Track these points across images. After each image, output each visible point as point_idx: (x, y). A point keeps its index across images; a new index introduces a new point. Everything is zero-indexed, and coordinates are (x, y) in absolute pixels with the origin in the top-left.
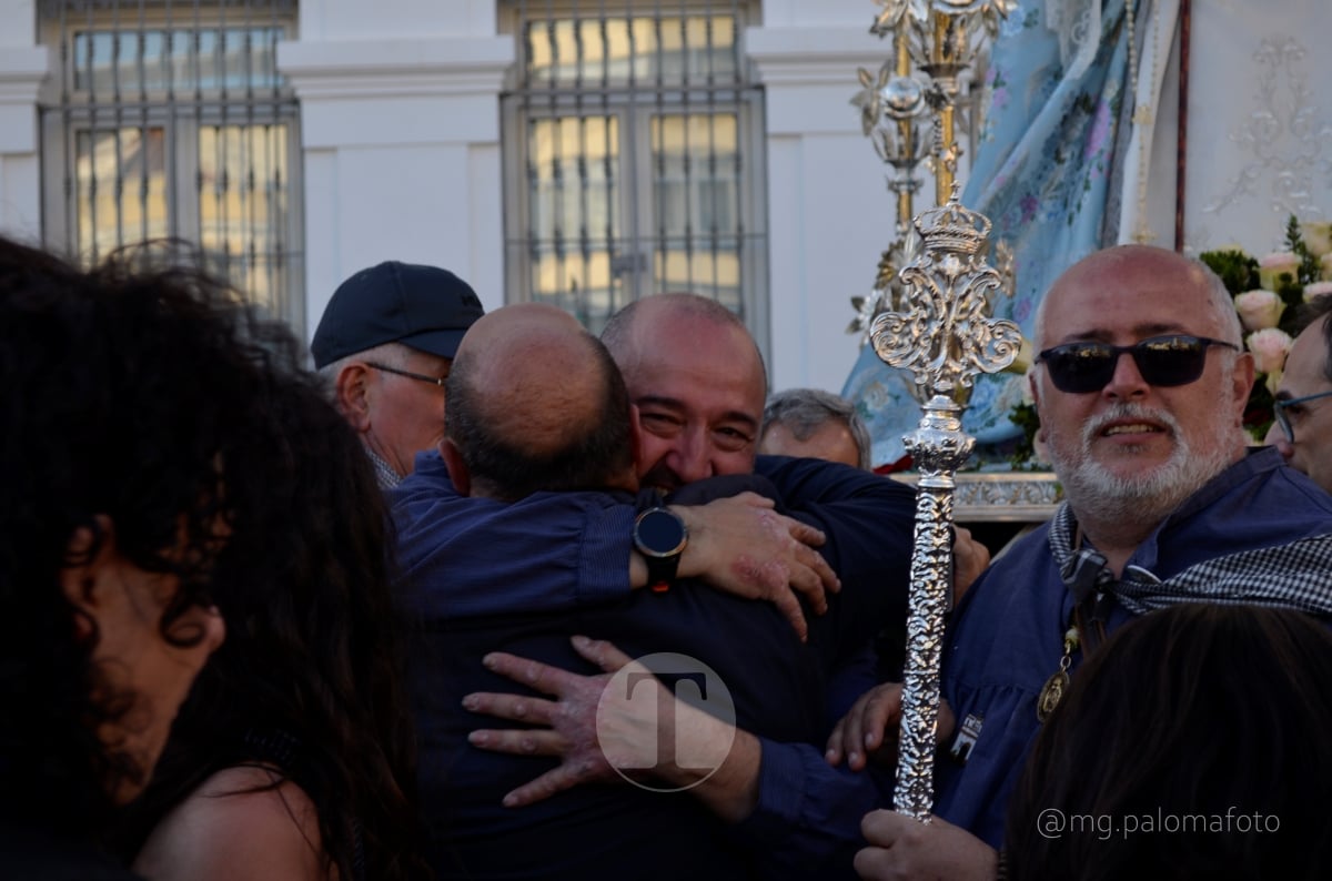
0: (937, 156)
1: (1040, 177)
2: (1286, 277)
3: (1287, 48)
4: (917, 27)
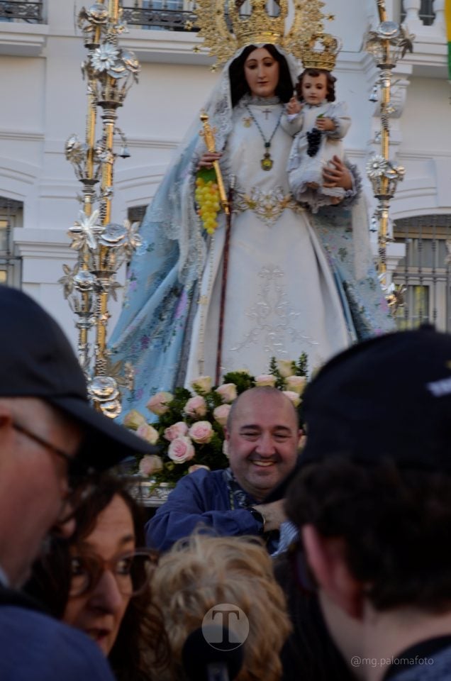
0: (97, 317)
1: (151, 327)
3: (275, 271)
4: (90, 250)
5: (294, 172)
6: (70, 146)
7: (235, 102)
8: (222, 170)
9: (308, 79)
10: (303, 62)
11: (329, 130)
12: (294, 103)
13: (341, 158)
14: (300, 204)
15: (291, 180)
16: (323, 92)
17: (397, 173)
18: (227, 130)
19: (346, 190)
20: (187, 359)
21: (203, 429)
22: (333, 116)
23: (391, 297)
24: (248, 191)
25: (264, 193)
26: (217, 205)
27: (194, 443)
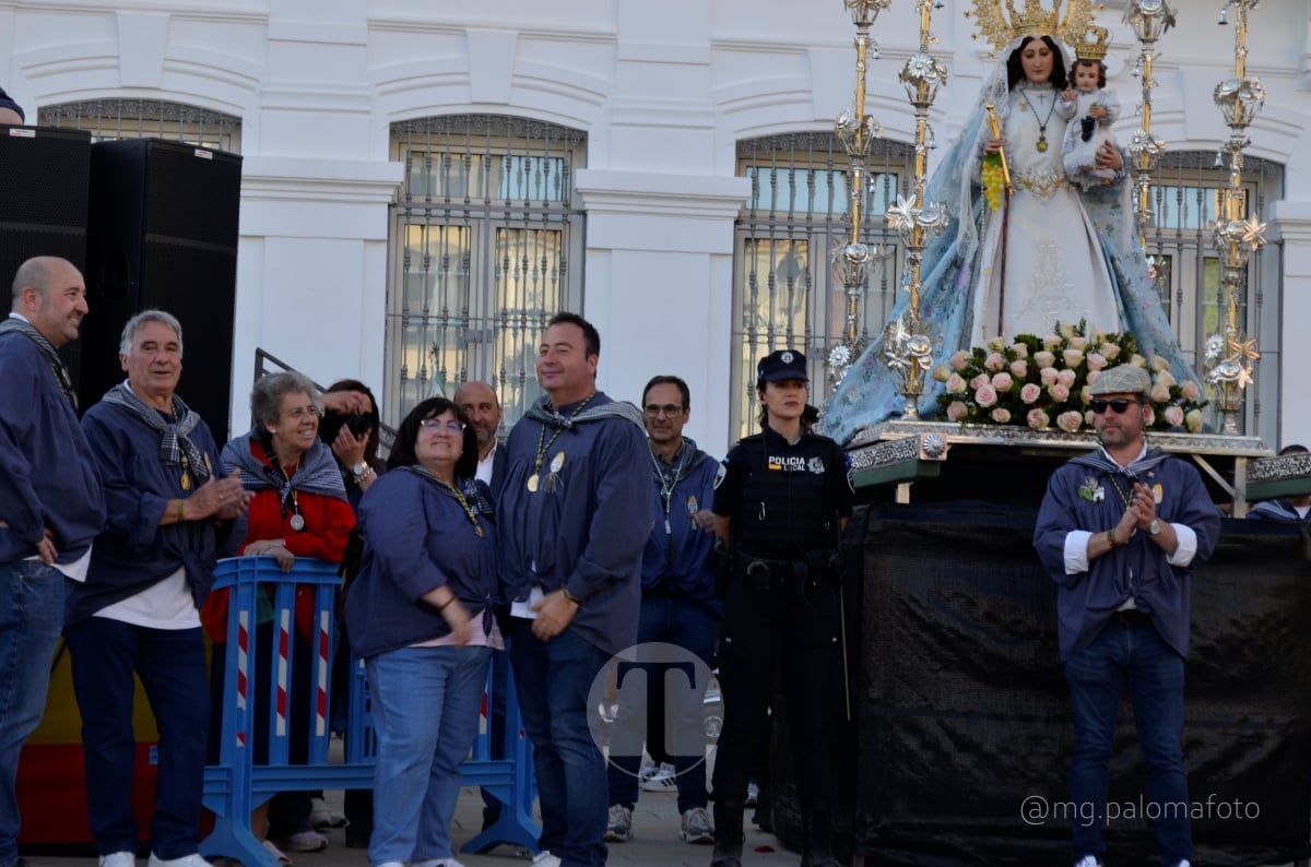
1: (934, 297)
2: (1056, 347)
3: (1052, 246)
5: (1067, 155)
6: (841, 122)
7: (1011, 87)
8: (1005, 153)
9: (1081, 69)
10: (1077, 52)
11: (1103, 117)
12: (1070, 91)
13: (1111, 141)
14: (1072, 183)
15: (1066, 163)
16: (1094, 81)
17: (1158, 147)
18: (1003, 115)
19: (1116, 171)
20: (971, 326)
21: (1003, 380)
22: (1104, 104)
23: (1152, 269)
24: (1024, 171)
25: (1040, 173)
26: (1002, 186)
27: (998, 393)
